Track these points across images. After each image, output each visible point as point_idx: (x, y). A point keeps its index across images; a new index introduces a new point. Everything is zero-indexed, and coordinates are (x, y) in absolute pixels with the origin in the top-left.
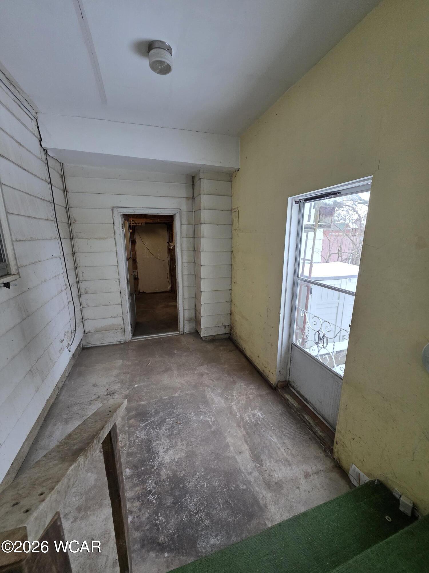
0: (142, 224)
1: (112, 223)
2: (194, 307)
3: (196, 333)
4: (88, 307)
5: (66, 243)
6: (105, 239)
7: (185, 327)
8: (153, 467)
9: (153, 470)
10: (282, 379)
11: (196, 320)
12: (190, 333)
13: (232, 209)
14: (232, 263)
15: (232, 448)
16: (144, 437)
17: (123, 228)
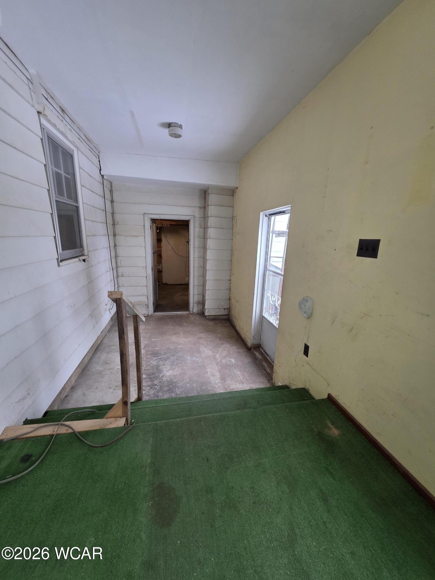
0: (167, 225)
1: (143, 225)
2: (202, 293)
3: (202, 314)
4: (123, 286)
5: (111, 238)
6: (137, 236)
7: (194, 308)
8: (159, 376)
9: (159, 377)
10: (256, 342)
11: (202, 303)
12: (198, 314)
13: (233, 217)
14: (231, 259)
15: (209, 374)
16: (155, 364)
17: (151, 229)
